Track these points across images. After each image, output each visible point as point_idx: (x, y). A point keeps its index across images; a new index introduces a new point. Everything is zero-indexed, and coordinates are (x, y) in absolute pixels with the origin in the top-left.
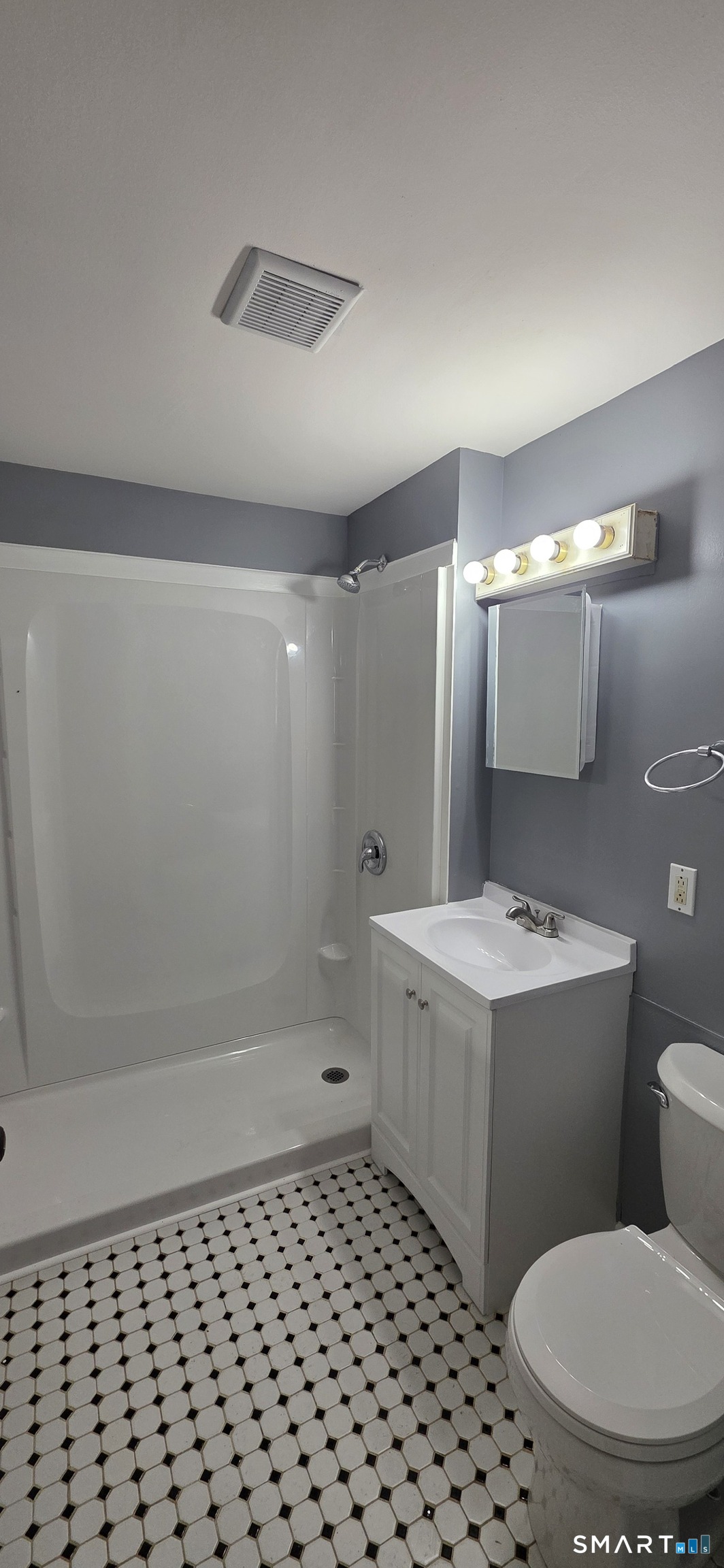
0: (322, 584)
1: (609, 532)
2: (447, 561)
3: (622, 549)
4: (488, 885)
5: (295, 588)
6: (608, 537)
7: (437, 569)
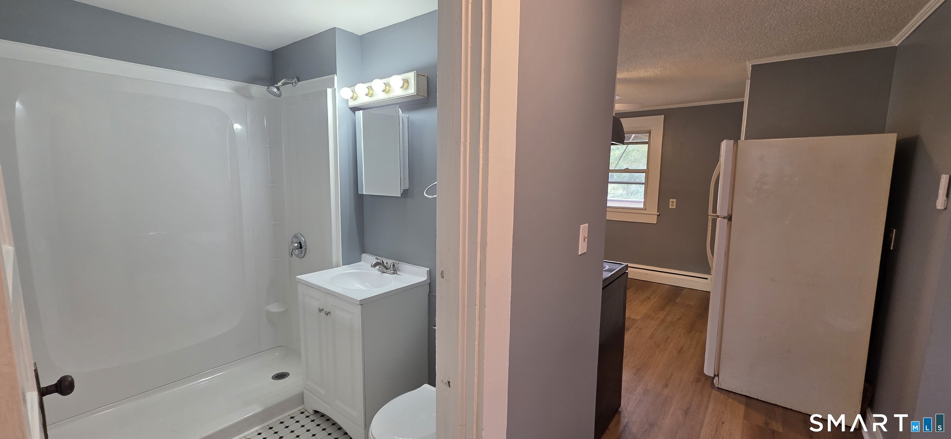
0: (257, 90)
1: (406, 81)
2: (332, 85)
3: (412, 90)
4: (364, 255)
5: (238, 90)
6: (406, 85)
7: (326, 90)
